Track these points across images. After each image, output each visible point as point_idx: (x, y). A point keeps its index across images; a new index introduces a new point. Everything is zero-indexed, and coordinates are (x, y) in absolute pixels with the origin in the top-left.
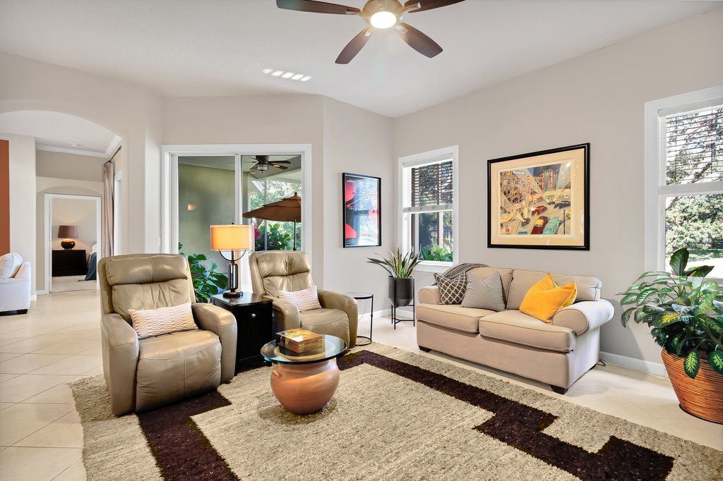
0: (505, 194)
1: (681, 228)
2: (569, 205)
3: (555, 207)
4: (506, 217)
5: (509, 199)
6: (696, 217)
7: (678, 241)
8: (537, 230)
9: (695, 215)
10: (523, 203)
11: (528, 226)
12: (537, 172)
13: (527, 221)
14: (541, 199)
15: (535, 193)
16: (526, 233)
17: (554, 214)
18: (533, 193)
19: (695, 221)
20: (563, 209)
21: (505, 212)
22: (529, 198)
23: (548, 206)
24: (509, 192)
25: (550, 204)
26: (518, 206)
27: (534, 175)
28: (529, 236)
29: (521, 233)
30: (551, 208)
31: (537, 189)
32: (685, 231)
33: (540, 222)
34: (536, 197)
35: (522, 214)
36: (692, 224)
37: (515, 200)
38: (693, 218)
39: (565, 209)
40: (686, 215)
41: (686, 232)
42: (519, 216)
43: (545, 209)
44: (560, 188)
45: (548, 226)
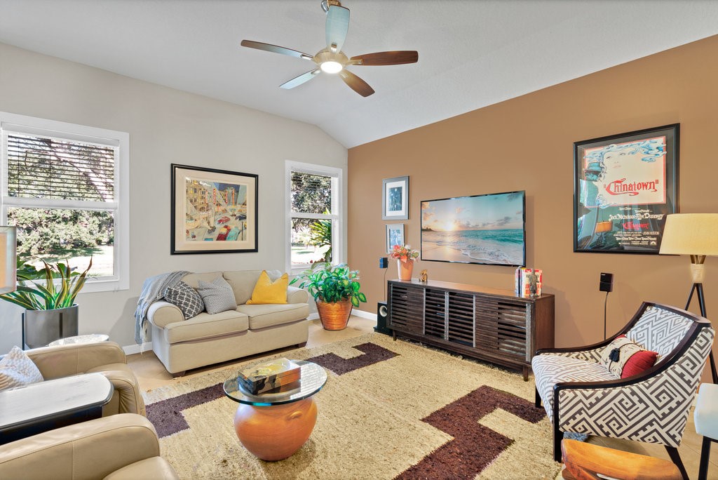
0: (191, 201)
1: (46, 230)
2: (245, 218)
3: (236, 219)
4: (192, 224)
5: (195, 207)
6: (60, 219)
7: (43, 243)
8: (222, 237)
9: (59, 217)
10: (210, 212)
11: (213, 233)
12: (223, 187)
13: (214, 229)
14: (225, 211)
15: (220, 205)
16: (212, 239)
17: (234, 224)
18: (219, 205)
19: (59, 222)
20: (241, 221)
21: (192, 219)
22: (215, 208)
23: (231, 217)
24: (195, 201)
25: (232, 216)
26: (204, 214)
27: (219, 190)
28: (215, 242)
29: (206, 239)
30: (233, 219)
31: (222, 202)
32: (50, 232)
33: (224, 231)
34: (221, 208)
35: (209, 223)
36: (56, 225)
37: (202, 209)
38: (57, 220)
39: (243, 221)
40: (51, 216)
41: (52, 234)
42: (205, 224)
43: (228, 220)
44: (239, 204)
45: (230, 233)
